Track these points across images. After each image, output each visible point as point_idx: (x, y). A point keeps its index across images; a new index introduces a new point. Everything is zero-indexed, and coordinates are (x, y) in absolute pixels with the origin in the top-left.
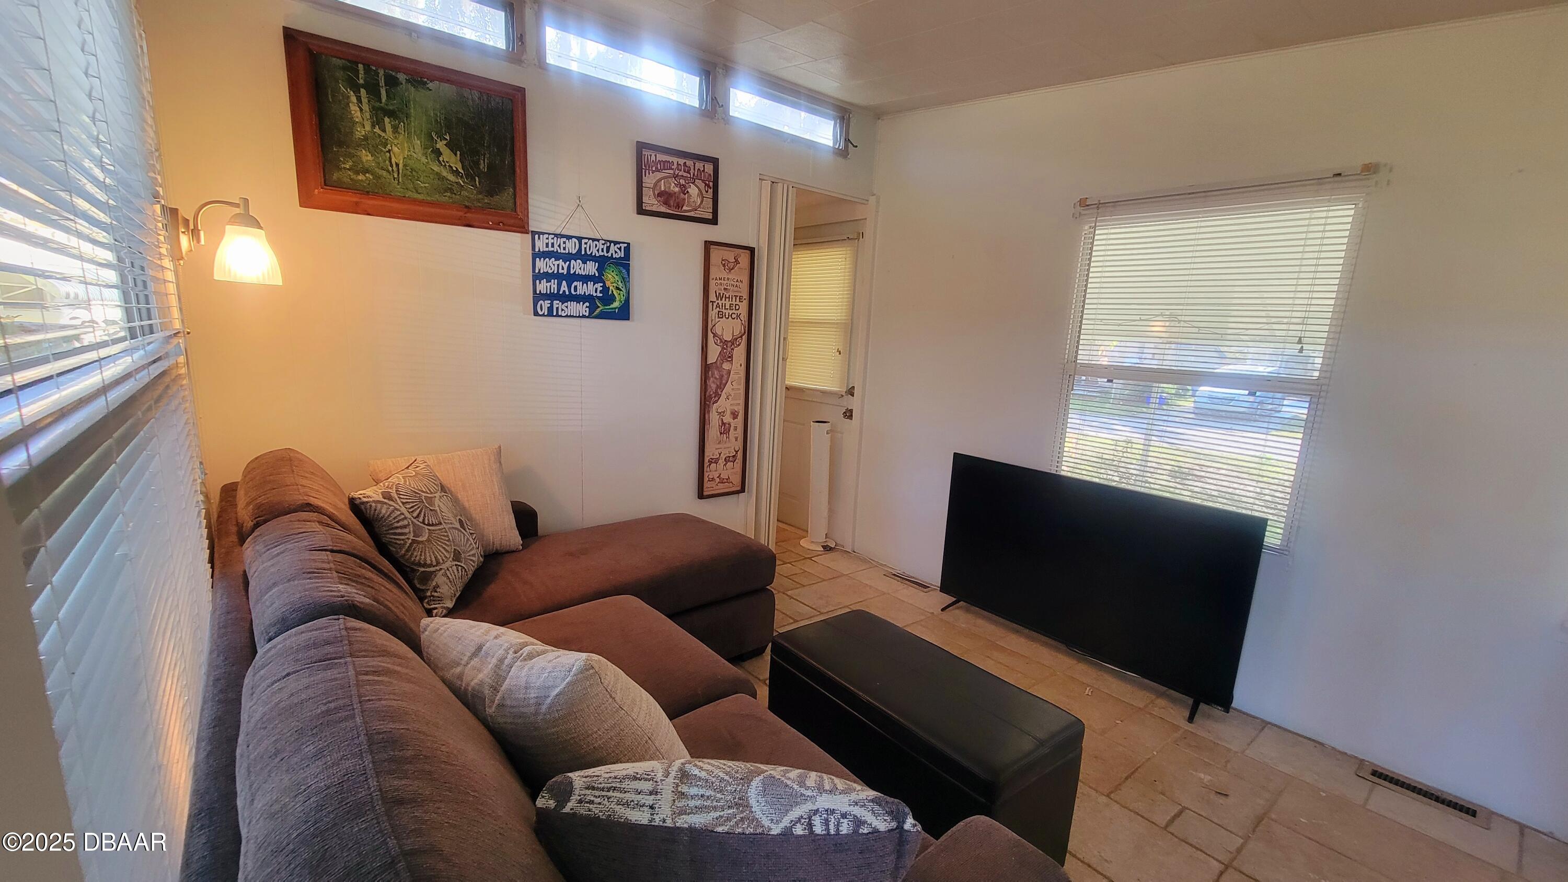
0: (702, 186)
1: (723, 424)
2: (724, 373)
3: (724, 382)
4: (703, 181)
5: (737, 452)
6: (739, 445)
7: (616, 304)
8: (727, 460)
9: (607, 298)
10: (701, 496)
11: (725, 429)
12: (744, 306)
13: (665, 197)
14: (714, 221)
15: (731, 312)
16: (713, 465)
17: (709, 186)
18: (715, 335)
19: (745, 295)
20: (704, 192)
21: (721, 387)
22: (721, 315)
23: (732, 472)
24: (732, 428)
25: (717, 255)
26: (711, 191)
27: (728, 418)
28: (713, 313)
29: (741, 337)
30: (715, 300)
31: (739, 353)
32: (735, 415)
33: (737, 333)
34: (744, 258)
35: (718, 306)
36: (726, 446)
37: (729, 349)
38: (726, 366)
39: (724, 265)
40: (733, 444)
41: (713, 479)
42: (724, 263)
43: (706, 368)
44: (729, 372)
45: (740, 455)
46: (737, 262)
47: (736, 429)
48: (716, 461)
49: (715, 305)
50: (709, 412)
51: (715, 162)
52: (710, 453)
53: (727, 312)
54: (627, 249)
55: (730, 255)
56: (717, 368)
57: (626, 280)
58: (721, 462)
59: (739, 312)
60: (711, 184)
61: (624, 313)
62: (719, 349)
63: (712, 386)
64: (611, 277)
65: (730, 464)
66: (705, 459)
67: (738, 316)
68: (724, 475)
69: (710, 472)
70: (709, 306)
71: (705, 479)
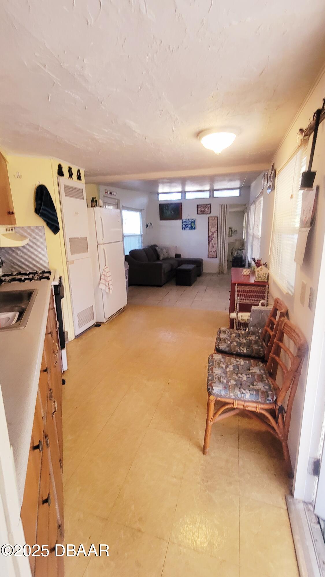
2: (213, 237)
6: (216, 249)
7: (193, 227)
9: (192, 227)
10: (208, 257)
11: (213, 247)
12: (216, 226)
13: (202, 211)
14: (210, 213)
16: (211, 252)
18: (210, 231)
19: (217, 224)
22: (212, 228)
23: (215, 254)
25: (210, 219)
27: (213, 245)
28: (210, 228)
31: (216, 234)
32: (215, 244)
33: (215, 230)
34: (216, 218)
35: (211, 226)
36: (213, 249)
37: (213, 233)
40: (215, 249)
42: (212, 219)
43: (209, 237)
45: (216, 250)
46: (215, 219)
47: (215, 247)
50: (210, 243)
51: (210, 205)
54: (195, 220)
55: (213, 218)
56: (211, 236)
57: (195, 224)
58: (212, 251)
60: (209, 208)
61: (195, 229)
62: (211, 233)
63: (210, 239)
64: (193, 224)
66: (209, 251)
67: (215, 228)
68: (213, 254)
69: (210, 254)
70: (209, 226)
71: (209, 255)
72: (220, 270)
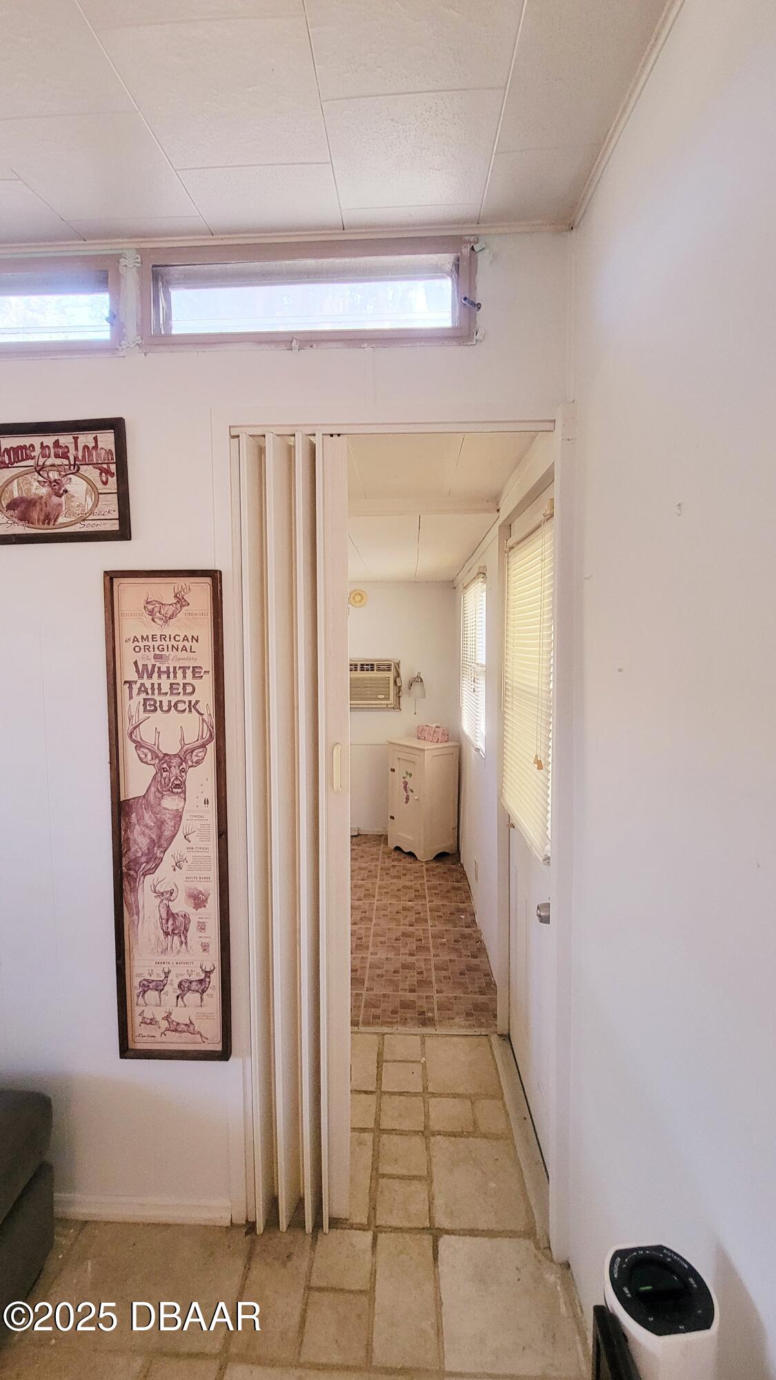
0: (91, 472)
1: (171, 915)
2: (167, 817)
3: (167, 833)
4: (95, 465)
5: (208, 974)
6: (213, 959)
8: (184, 987)
10: (126, 1051)
11: (175, 926)
12: (204, 686)
14: (124, 533)
15: (174, 699)
16: (152, 995)
17: (108, 472)
18: (139, 745)
19: (207, 664)
20: (99, 485)
21: (160, 843)
22: (151, 706)
23: (198, 1013)
24: (192, 928)
25: (133, 595)
26: (113, 481)
27: (180, 905)
28: (131, 705)
29: (203, 746)
30: (134, 677)
31: (201, 779)
32: (198, 900)
33: (192, 738)
34: (200, 592)
35: (143, 689)
36: (181, 958)
37: (175, 771)
38: (170, 803)
39: (151, 613)
40: (199, 956)
41: (152, 1022)
42: (152, 609)
43: (121, 810)
44: (178, 816)
45: (216, 979)
46: (181, 601)
47: (202, 927)
48: (159, 987)
49: (135, 688)
50: (134, 890)
51: (116, 426)
52: (142, 966)
53: (165, 700)
55: (164, 591)
56: (149, 806)
58: (171, 990)
59: (193, 698)
60: (113, 468)
62: (152, 771)
63: (139, 840)
65: (193, 998)
66: (134, 983)
67: (192, 706)
68: (180, 1016)
69: (145, 1007)
70: (123, 691)
71: (135, 1019)
72: (273, 1202)
